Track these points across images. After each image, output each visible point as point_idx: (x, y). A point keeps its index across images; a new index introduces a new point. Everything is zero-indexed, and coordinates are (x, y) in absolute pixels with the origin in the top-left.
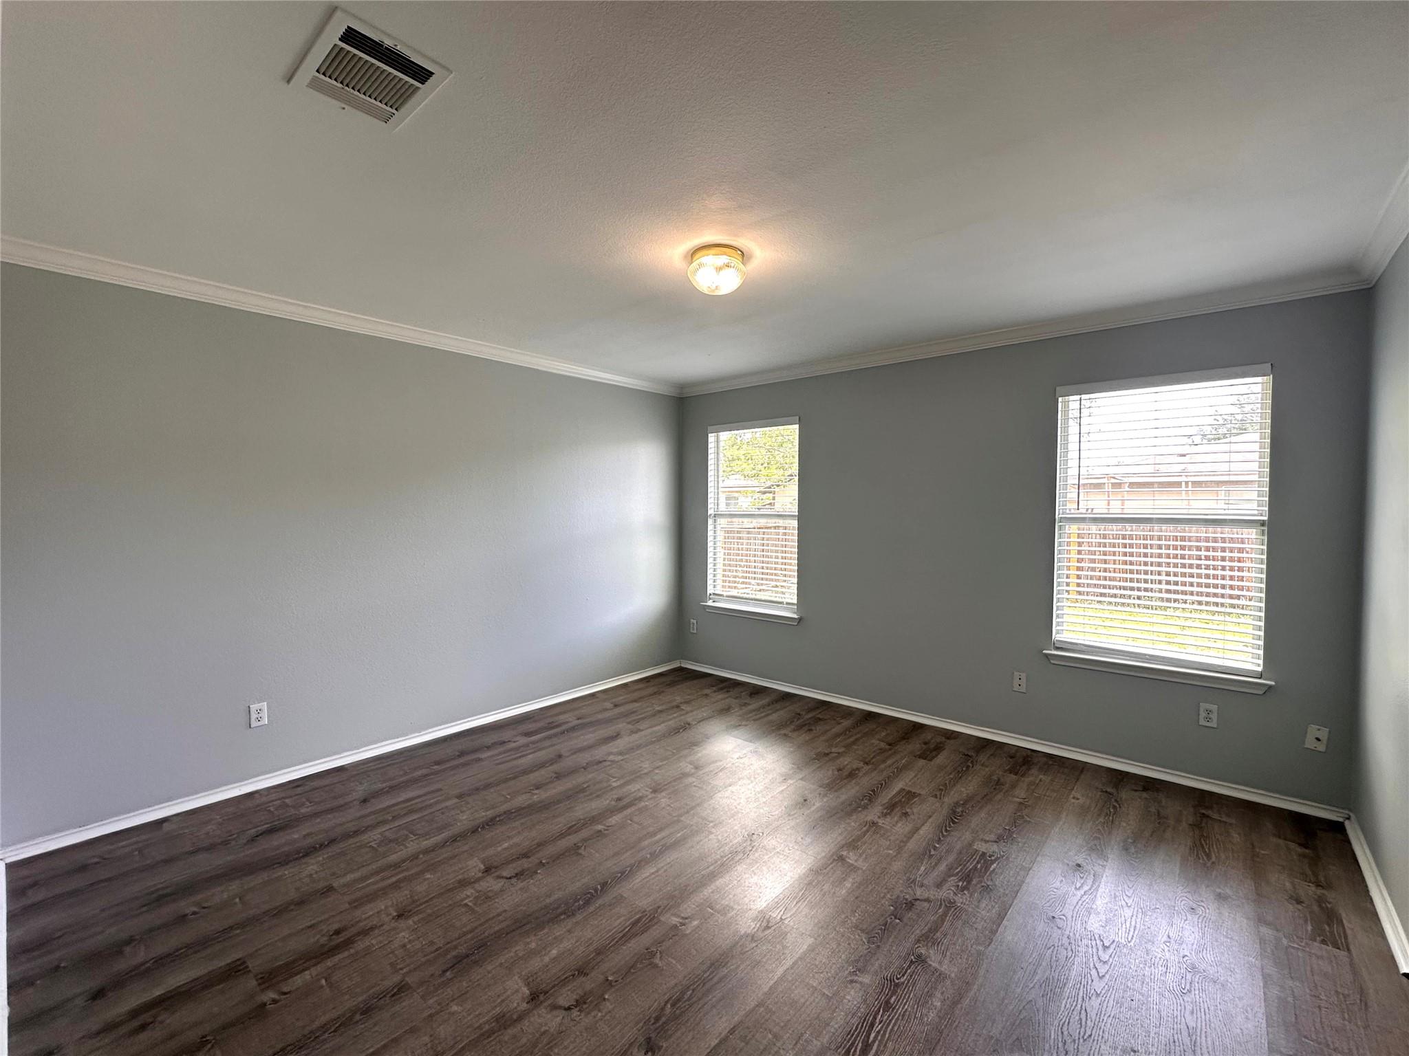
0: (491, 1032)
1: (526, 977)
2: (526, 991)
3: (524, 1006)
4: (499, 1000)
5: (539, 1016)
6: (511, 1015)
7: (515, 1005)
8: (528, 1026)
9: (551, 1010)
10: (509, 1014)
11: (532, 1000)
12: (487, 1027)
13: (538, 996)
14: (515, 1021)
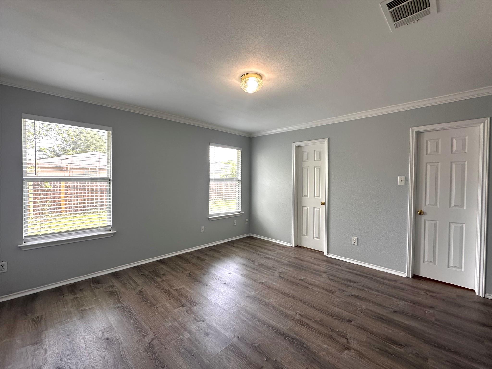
0: (367, 358)
1: (340, 353)
2: (346, 351)
3: (352, 351)
4: (354, 359)
5: (354, 346)
6: (358, 354)
7: (353, 353)
8: (359, 348)
9: (350, 343)
10: (358, 355)
11: (349, 349)
12: (366, 360)
13: (346, 348)
14: (359, 352)
